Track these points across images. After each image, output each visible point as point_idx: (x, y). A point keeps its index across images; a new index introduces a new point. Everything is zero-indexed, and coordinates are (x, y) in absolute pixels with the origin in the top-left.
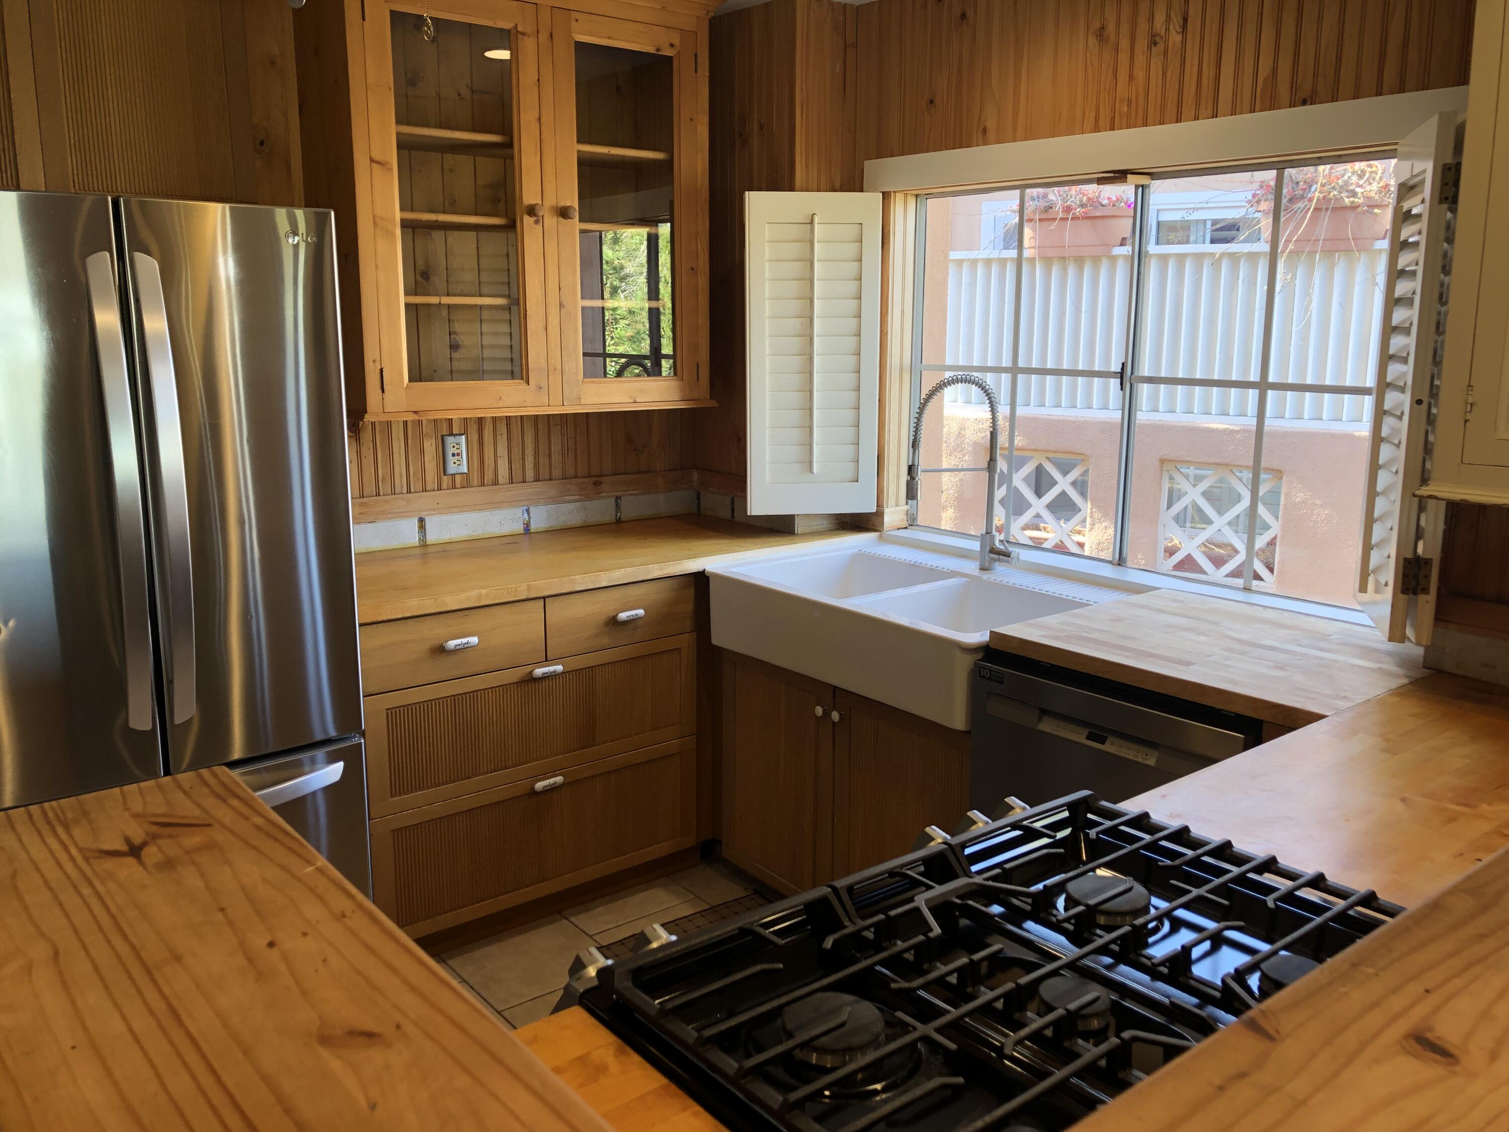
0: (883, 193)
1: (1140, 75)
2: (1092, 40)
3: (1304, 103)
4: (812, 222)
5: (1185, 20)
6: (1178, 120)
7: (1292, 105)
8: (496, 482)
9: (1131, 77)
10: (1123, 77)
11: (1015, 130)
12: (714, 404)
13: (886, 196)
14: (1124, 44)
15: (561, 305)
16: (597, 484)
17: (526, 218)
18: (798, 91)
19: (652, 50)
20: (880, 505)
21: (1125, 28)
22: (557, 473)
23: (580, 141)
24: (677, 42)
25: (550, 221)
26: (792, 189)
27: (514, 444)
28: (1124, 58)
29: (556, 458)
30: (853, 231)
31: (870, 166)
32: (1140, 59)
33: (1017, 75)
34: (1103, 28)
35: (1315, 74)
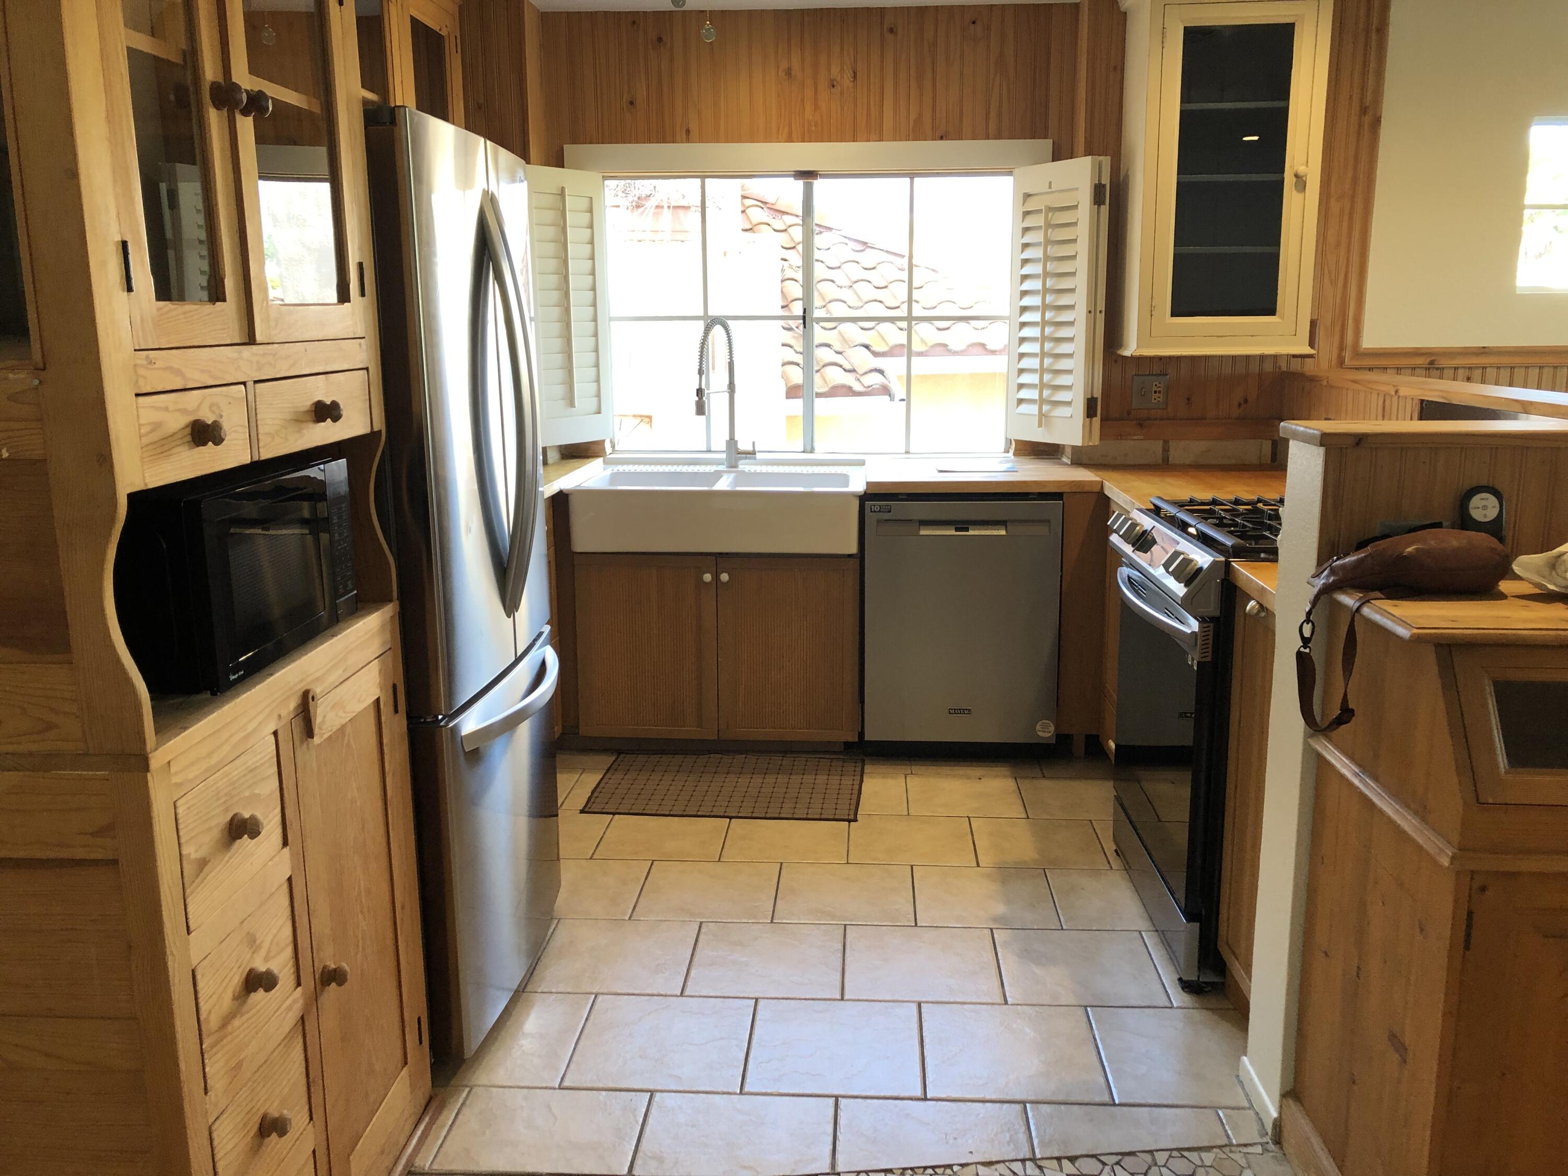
1: (823, 106)
2: (783, 78)
3: (941, 138)
4: (562, 194)
5: (855, 73)
9: (816, 108)
10: (809, 107)
11: (717, 132)
14: (809, 84)
19: (438, 29)
21: (808, 71)
24: (448, 25)
28: (809, 92)
30: (587, 204)
31: (570, 149)
32: (822, 94)
35: (948, 123)
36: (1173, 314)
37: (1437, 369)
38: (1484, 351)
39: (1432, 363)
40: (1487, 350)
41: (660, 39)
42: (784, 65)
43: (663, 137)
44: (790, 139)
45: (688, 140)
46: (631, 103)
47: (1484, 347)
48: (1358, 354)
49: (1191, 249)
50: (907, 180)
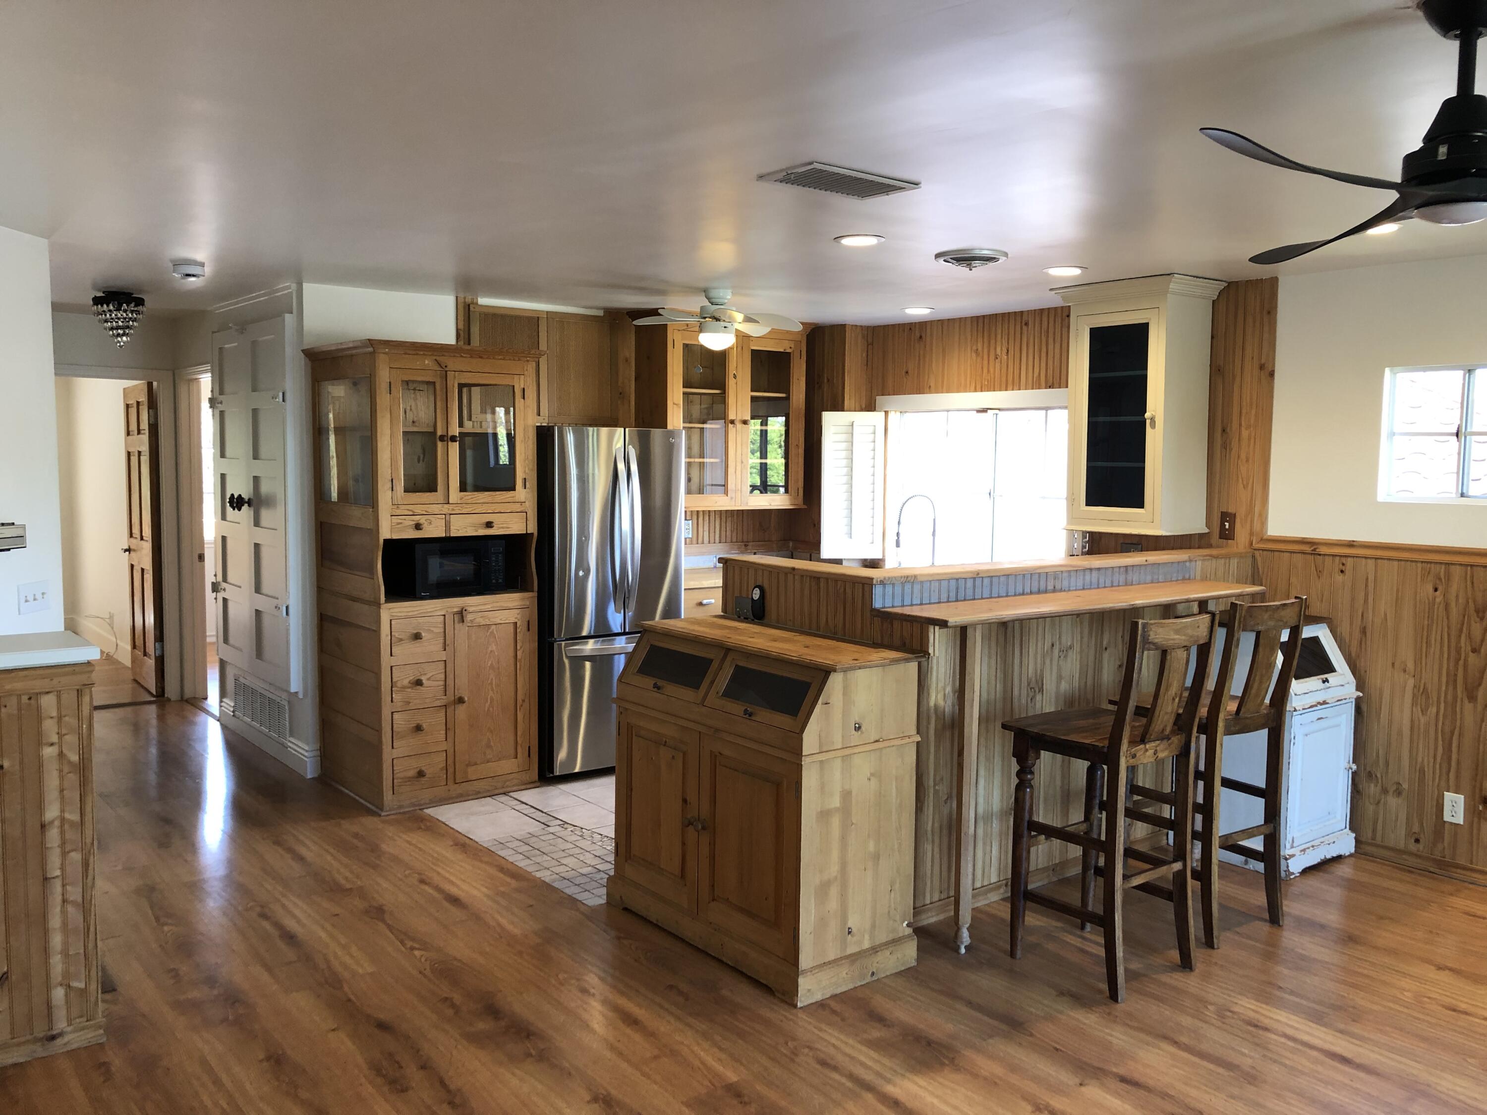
0: (885, 412)
1: (992, 370)
2: (974, 355)
3: (1050, 387)
4: (852, 425)
5: (1008, 351)
6: (1006, 390)
7: (1046, 388)
8: (703, 543)
9: (988, 371)
10: (985, 370)
11: (942, 387)
12: (805, 507)
13: (886, 413)
14: (986, 357)
15: (742, 462)
16: (746, 546)
17: (730, 425)
18: (846, 368)
19: (782, 350)
20: (884, 556)
21: (986, 351)
22: (729, 540)
23: (752, 391)
24: (793, 346)
25: (739, 426)
26: (843, 410)
27: (711, 525)
28: (986, 362)
29: (729, 533)
30: (871, 429)
31: (879, 399)
32: (992, 363)
33: (944, 363)
34: (977, 350)
35: (1053, 378)
36: (1088, 504)
37: (1320, 555)
38: (1351, 544)
39: (1315, 550)
40: (1355, 543)
41: (921, 337)
42: (974, 348)
43: (919, 390)
44: (975, 391)
45: (930, 392)
46: (907, 372)
47: (1353, 541)
48: (1262, 540)
49: (1099, 464)
50: (1044, 411)
